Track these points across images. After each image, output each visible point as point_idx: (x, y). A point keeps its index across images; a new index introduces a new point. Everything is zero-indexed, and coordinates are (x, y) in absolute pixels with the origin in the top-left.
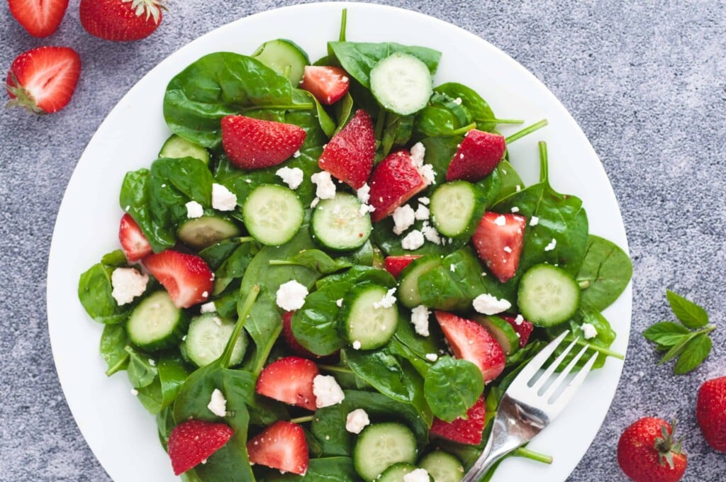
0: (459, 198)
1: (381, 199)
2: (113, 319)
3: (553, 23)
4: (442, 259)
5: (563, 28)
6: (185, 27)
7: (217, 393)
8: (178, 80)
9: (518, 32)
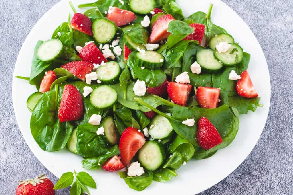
0: (99, 28)
1: (99, 58)
2: (151, 176)
3: (30, 10)
4: (125, 34)
5: (32, 7)
6: (19, 152)
7: (184, 122)
8: (42, 146)
9: (33, 23)
